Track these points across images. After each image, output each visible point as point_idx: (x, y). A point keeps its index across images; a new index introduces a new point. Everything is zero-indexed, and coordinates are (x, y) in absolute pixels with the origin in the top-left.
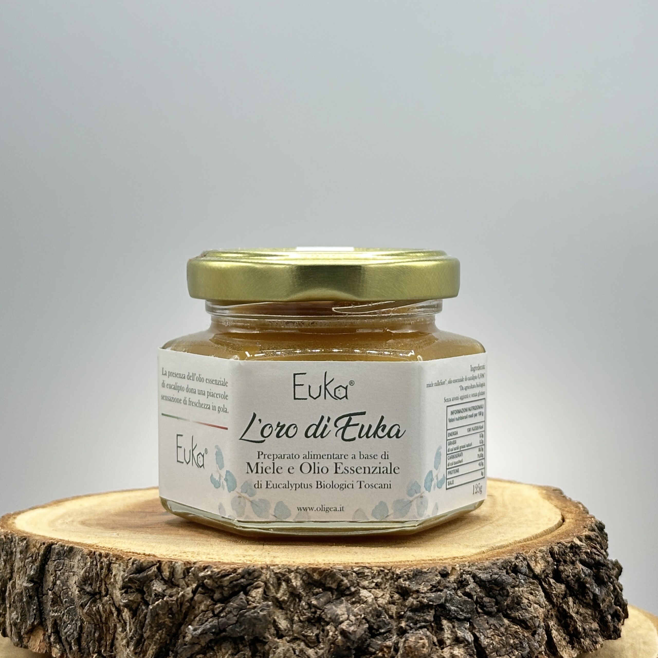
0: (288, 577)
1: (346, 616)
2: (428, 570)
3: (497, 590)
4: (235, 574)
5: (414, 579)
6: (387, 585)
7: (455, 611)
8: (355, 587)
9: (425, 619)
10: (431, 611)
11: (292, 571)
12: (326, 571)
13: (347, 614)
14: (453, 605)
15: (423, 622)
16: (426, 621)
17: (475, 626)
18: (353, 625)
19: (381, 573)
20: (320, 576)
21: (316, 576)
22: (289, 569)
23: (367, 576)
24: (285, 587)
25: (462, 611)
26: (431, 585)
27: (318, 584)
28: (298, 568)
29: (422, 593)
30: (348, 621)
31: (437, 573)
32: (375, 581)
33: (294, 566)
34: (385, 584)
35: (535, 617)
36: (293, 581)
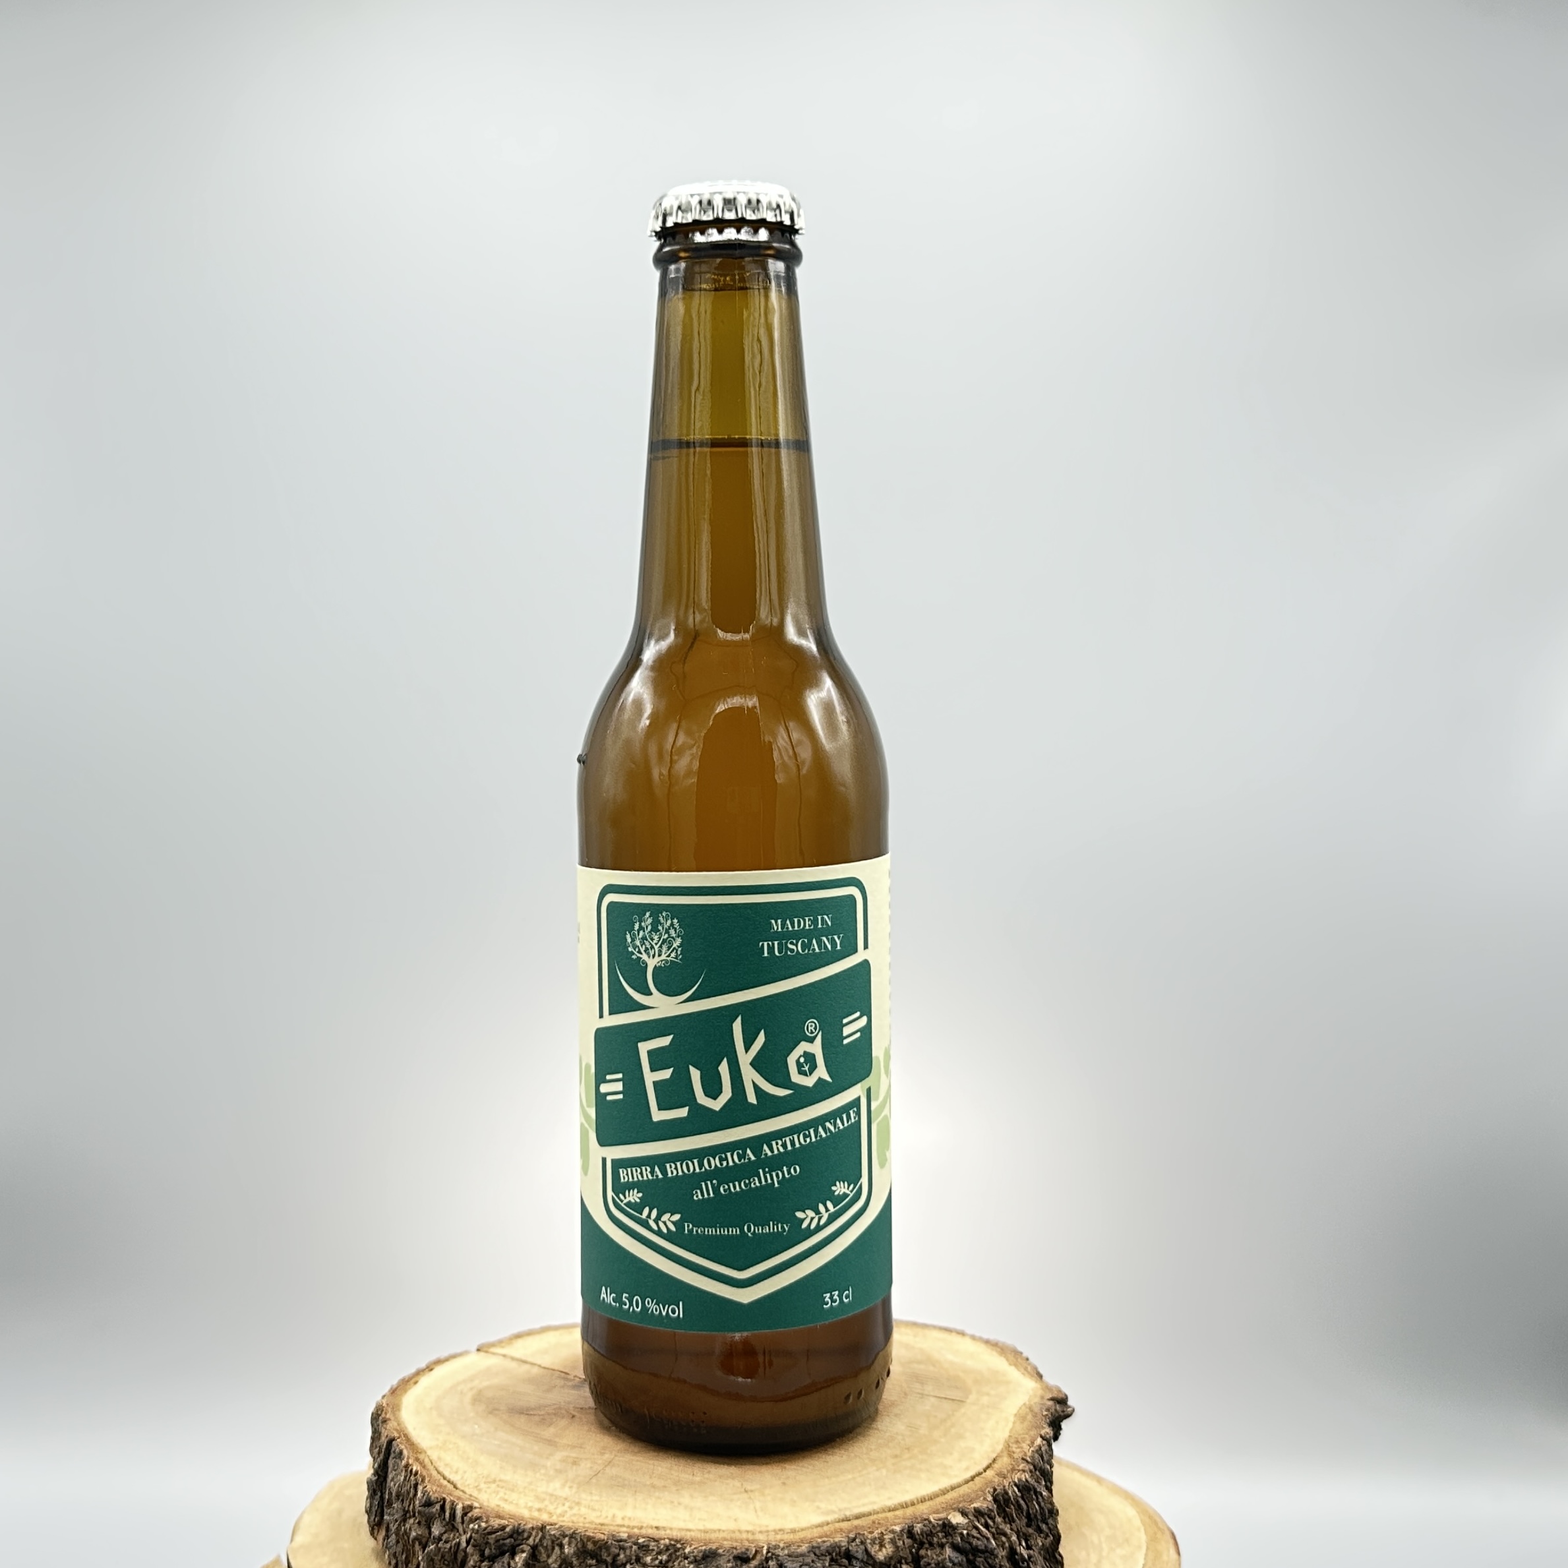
2: (724, 1552)
4: (502, 1532)
5: (703, 1562)
8: (631, 1564)
11: (567, 1536)
12: (600, 1542)
20: (595, 1546)
21: (590, 1546)
23: (653, 1550)
24: (559, 1552)
27: (594, 1555)
31: (731, 1558)
32: (660, 1557)
34: (674, 1562)
36: (566, 1547)
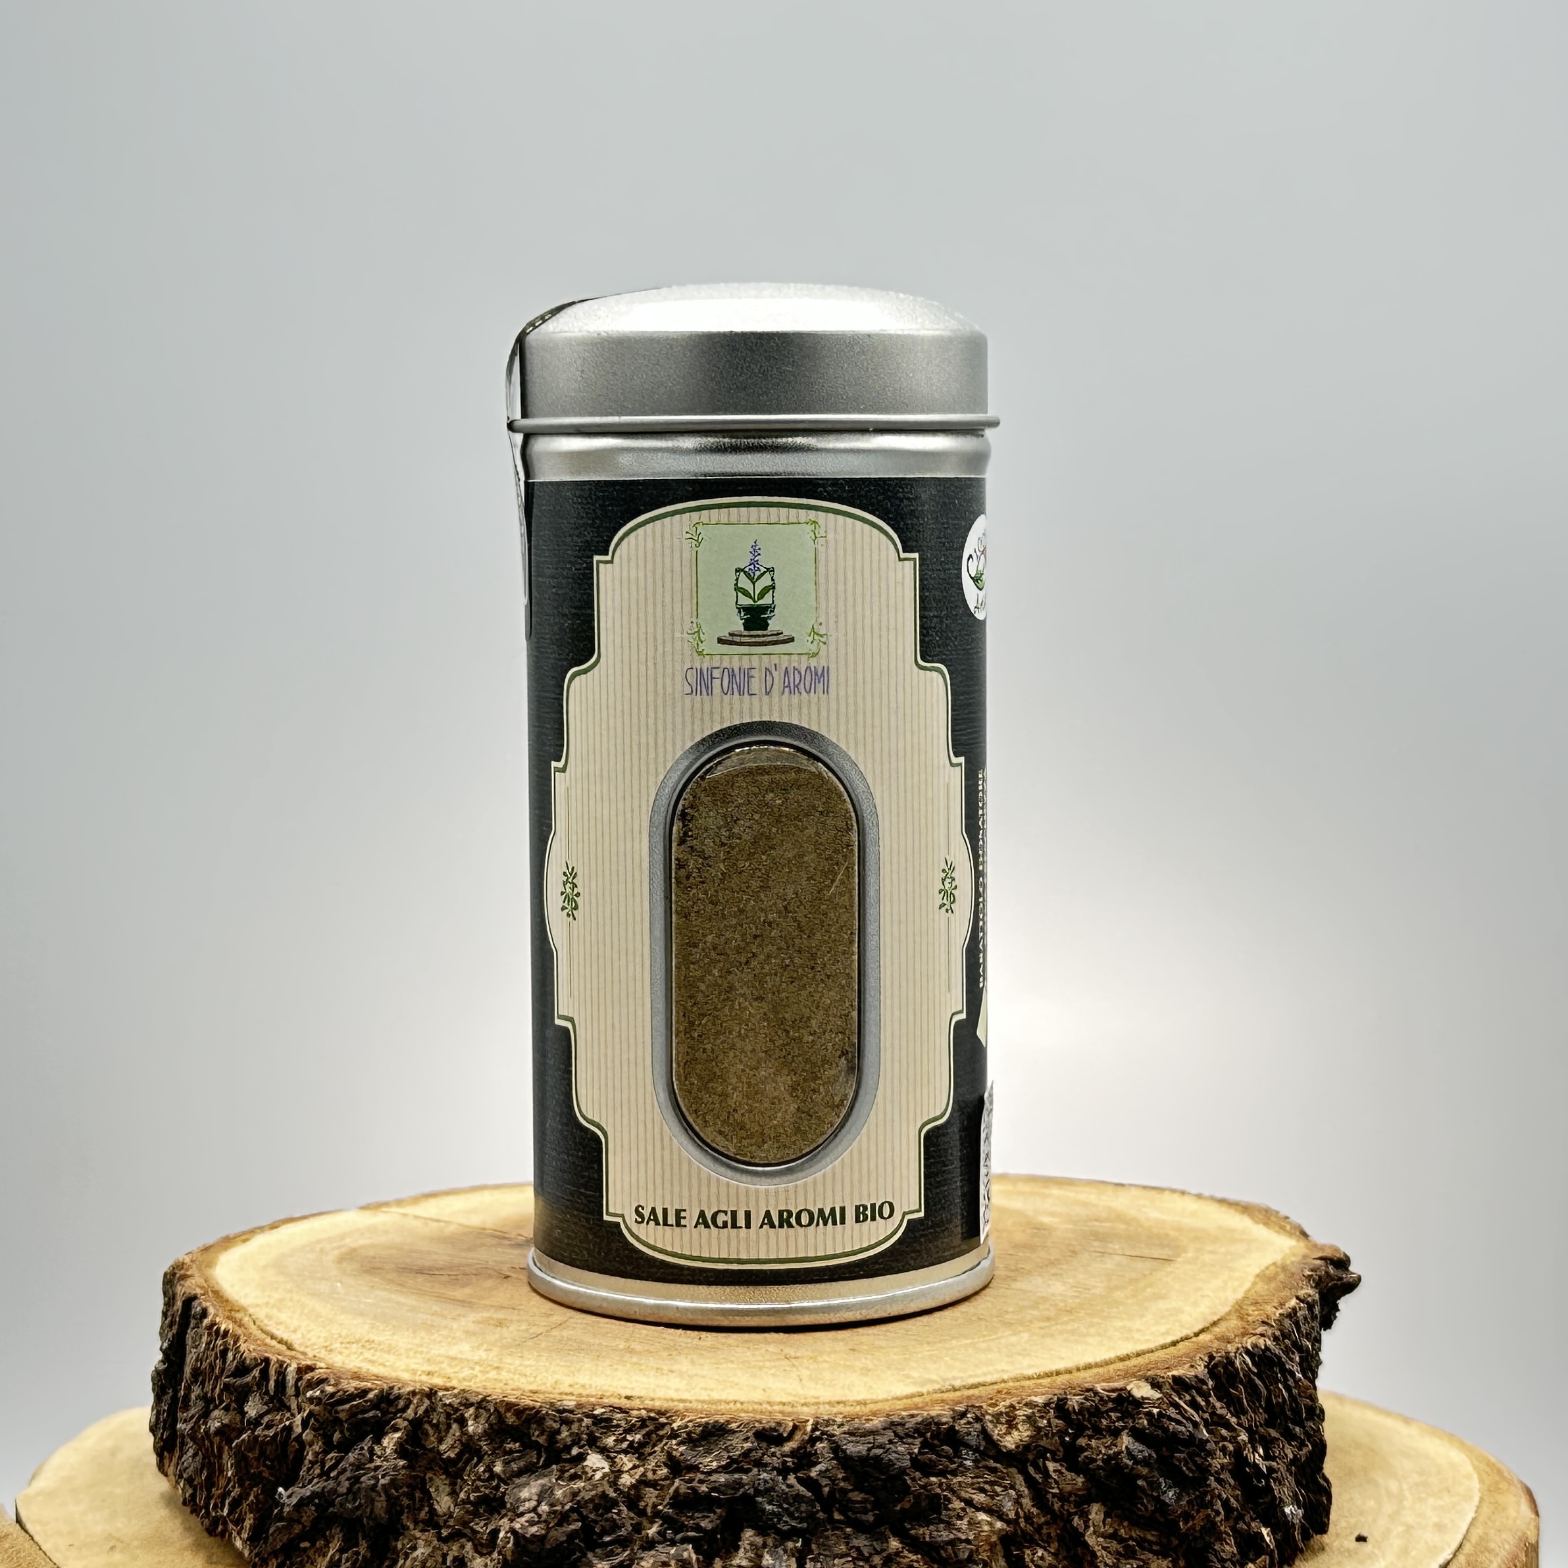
0: (462, 1415)
1: (534, 1503)
3: (878, 1479)
5: (703, 1442)
6: (656, 1449)
7: (773, 1513)
8: (580, 1448)
9: (698, 1524)
10: (719, 1511)
11: (472, 1405)
12: (528, 1412)
13: (537, 1501)
14: (770, 1503)
15: (693, 1529)
16: (697, 1528)
17: (814, 1547)
18: (538, 1522)
19: (648, 1423)
20: (519, 1418)
22: (467, 1399)
24: (458, 1433)
25: (791, 1515)
26: (729, 1457)
27: (517, 1433)
28: (484, 1400)
29: (703, 1473)
30: (532, 1515)
31: (750, 1434)
33: (478, 1394)
35: (961, 1541)
